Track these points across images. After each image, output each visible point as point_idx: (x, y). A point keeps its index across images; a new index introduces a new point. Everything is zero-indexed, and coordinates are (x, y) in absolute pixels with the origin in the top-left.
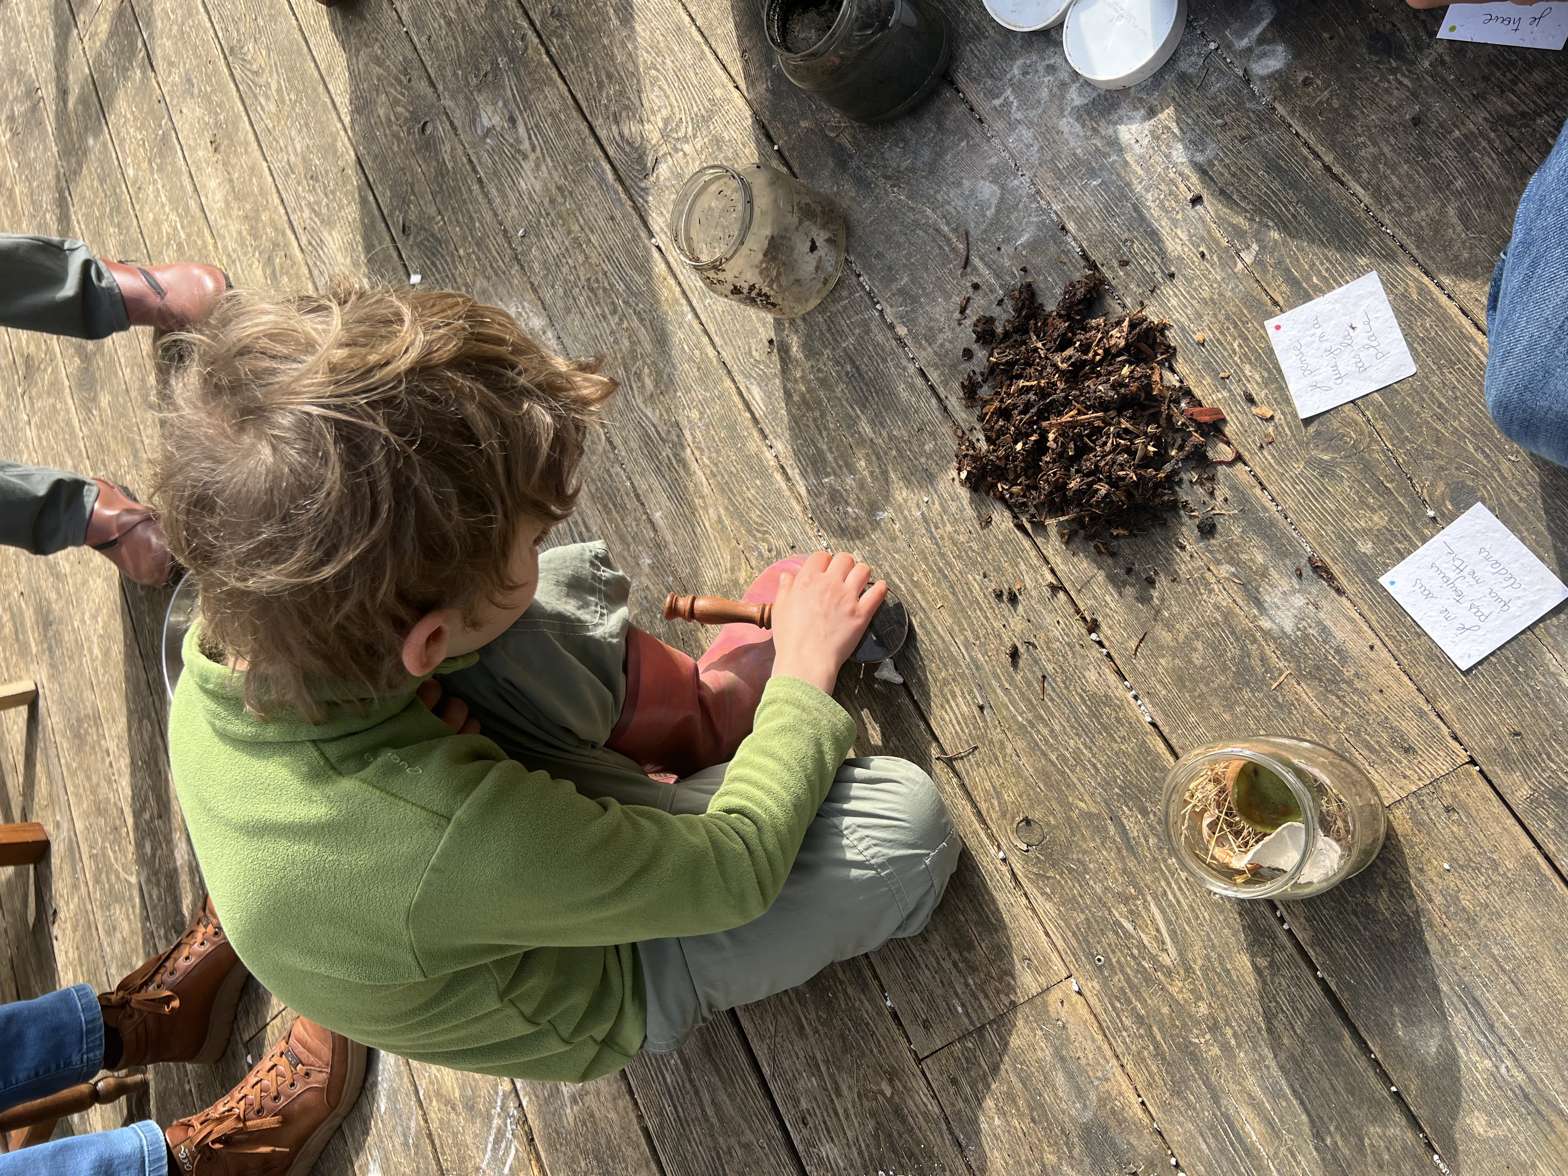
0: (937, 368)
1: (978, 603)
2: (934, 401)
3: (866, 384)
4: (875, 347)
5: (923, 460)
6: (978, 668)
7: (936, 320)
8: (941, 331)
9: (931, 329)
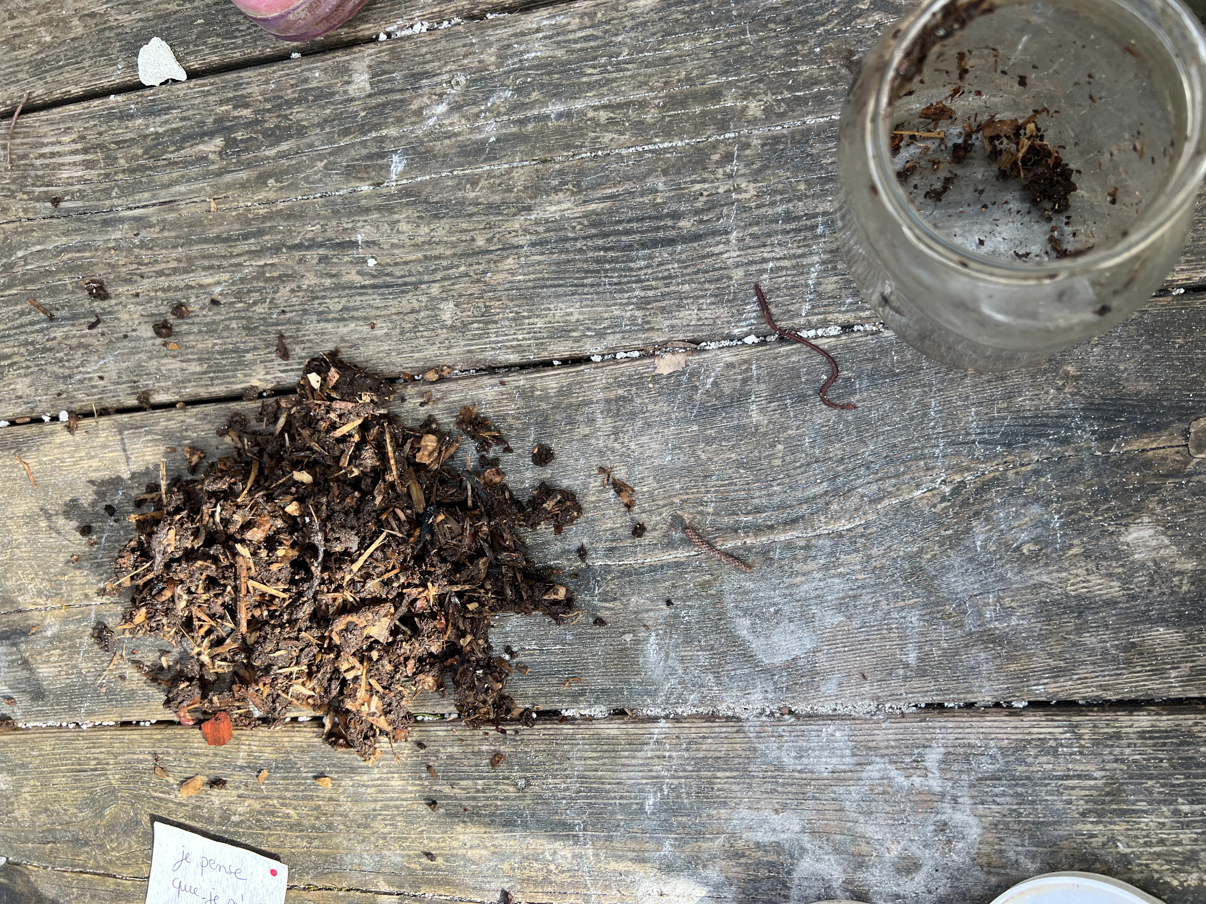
0: (561, 392)
1: (186, 271)
2: (514, 358)
3: (629, 247)
4: (681, 296)
5: (435, 290)
6: (106, 223)
7: (641, 432)
8: (616, 433)
9: (633, 415)
